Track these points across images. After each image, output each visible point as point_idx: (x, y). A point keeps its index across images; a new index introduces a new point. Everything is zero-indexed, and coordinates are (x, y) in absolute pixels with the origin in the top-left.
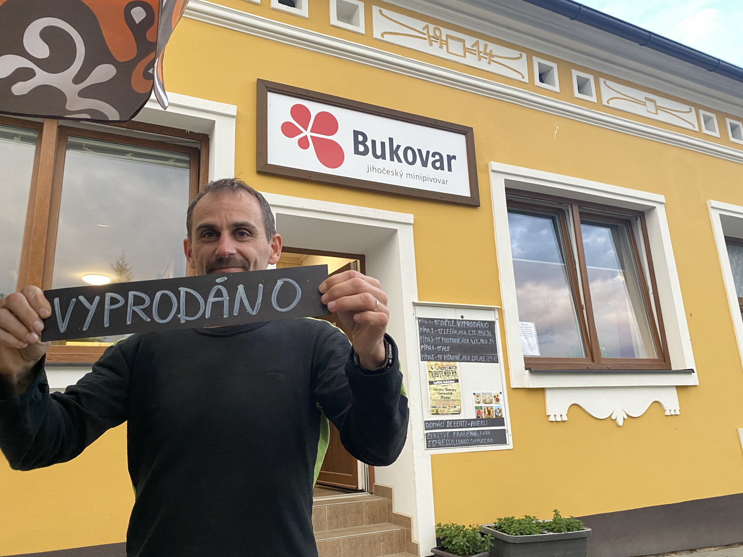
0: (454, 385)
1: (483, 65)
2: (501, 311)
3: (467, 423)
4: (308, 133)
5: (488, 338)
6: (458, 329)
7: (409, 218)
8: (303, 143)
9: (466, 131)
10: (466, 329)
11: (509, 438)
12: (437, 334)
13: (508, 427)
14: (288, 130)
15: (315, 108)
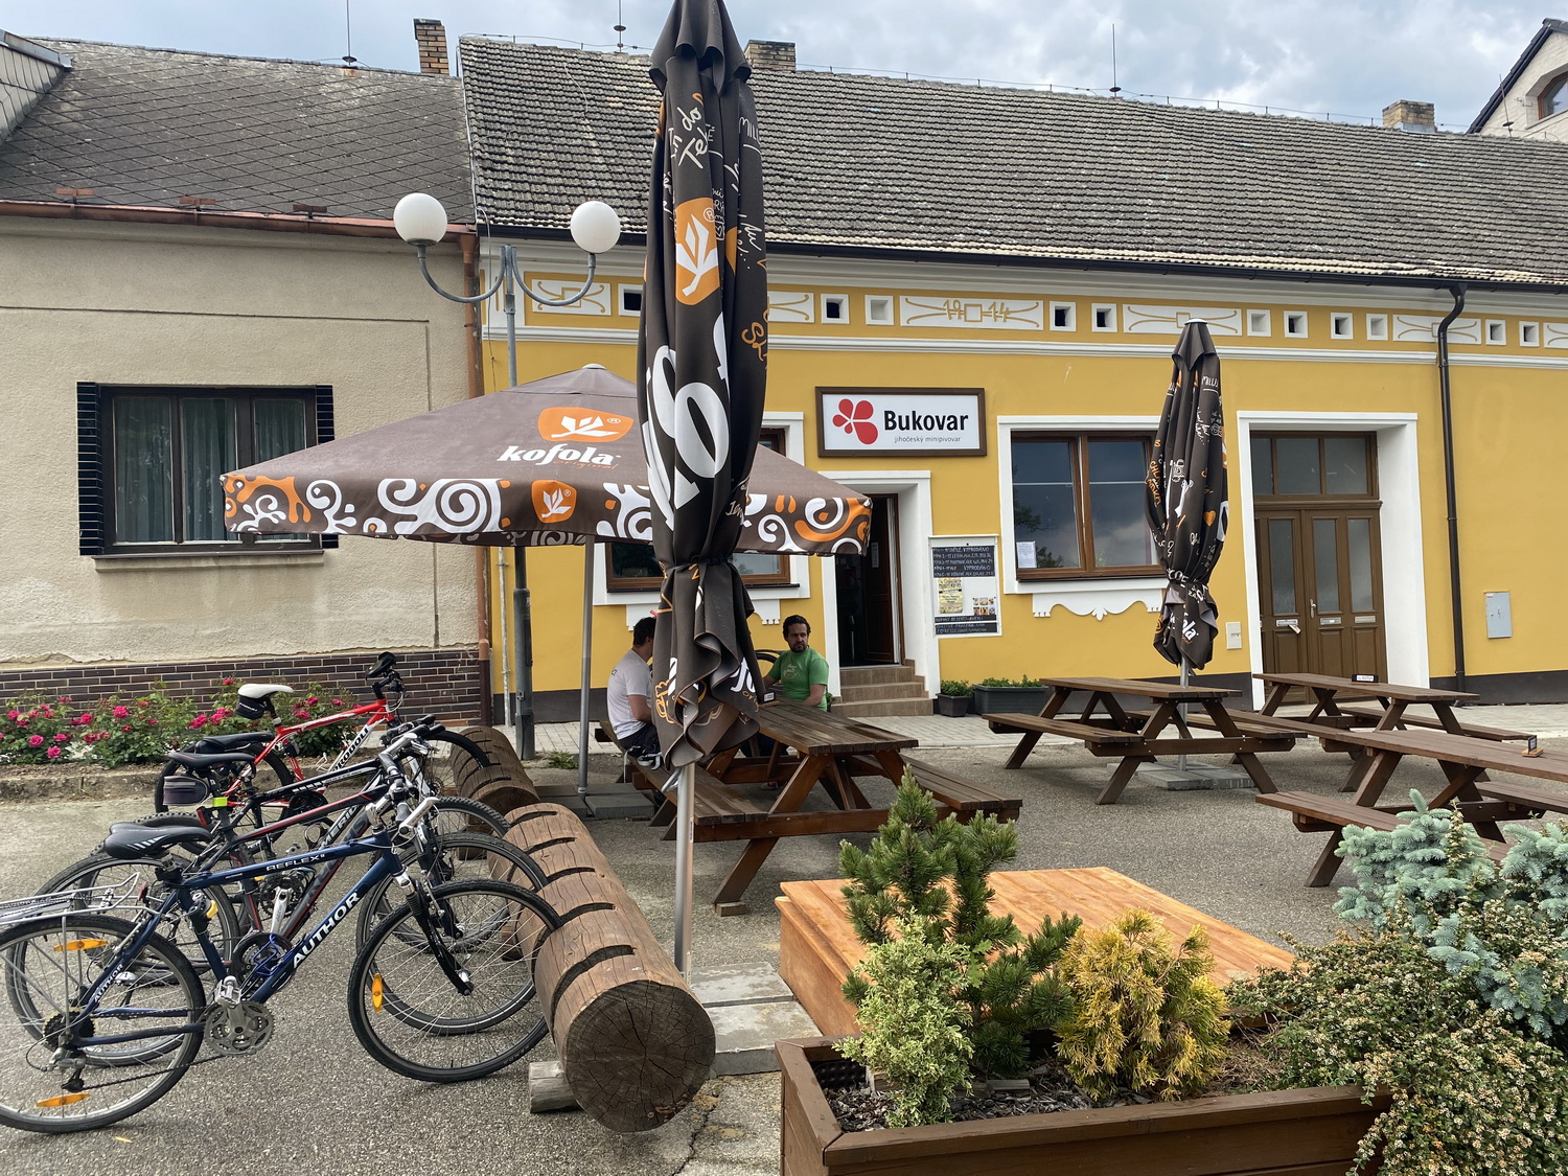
0: (958, 593)
1: (1000, 324)
2: (999, 538)
3: (967, 618)
4: (851, 421)
5: (987, 558)
6: (963, 553)
7: (927, 473)
8: (848, 430)
9: (979, 393)
10: (970, 552)
11: (999, 628)
12: (947, 559)
13: (999, 620)
14: (838, 421)
15: (855, 400)
